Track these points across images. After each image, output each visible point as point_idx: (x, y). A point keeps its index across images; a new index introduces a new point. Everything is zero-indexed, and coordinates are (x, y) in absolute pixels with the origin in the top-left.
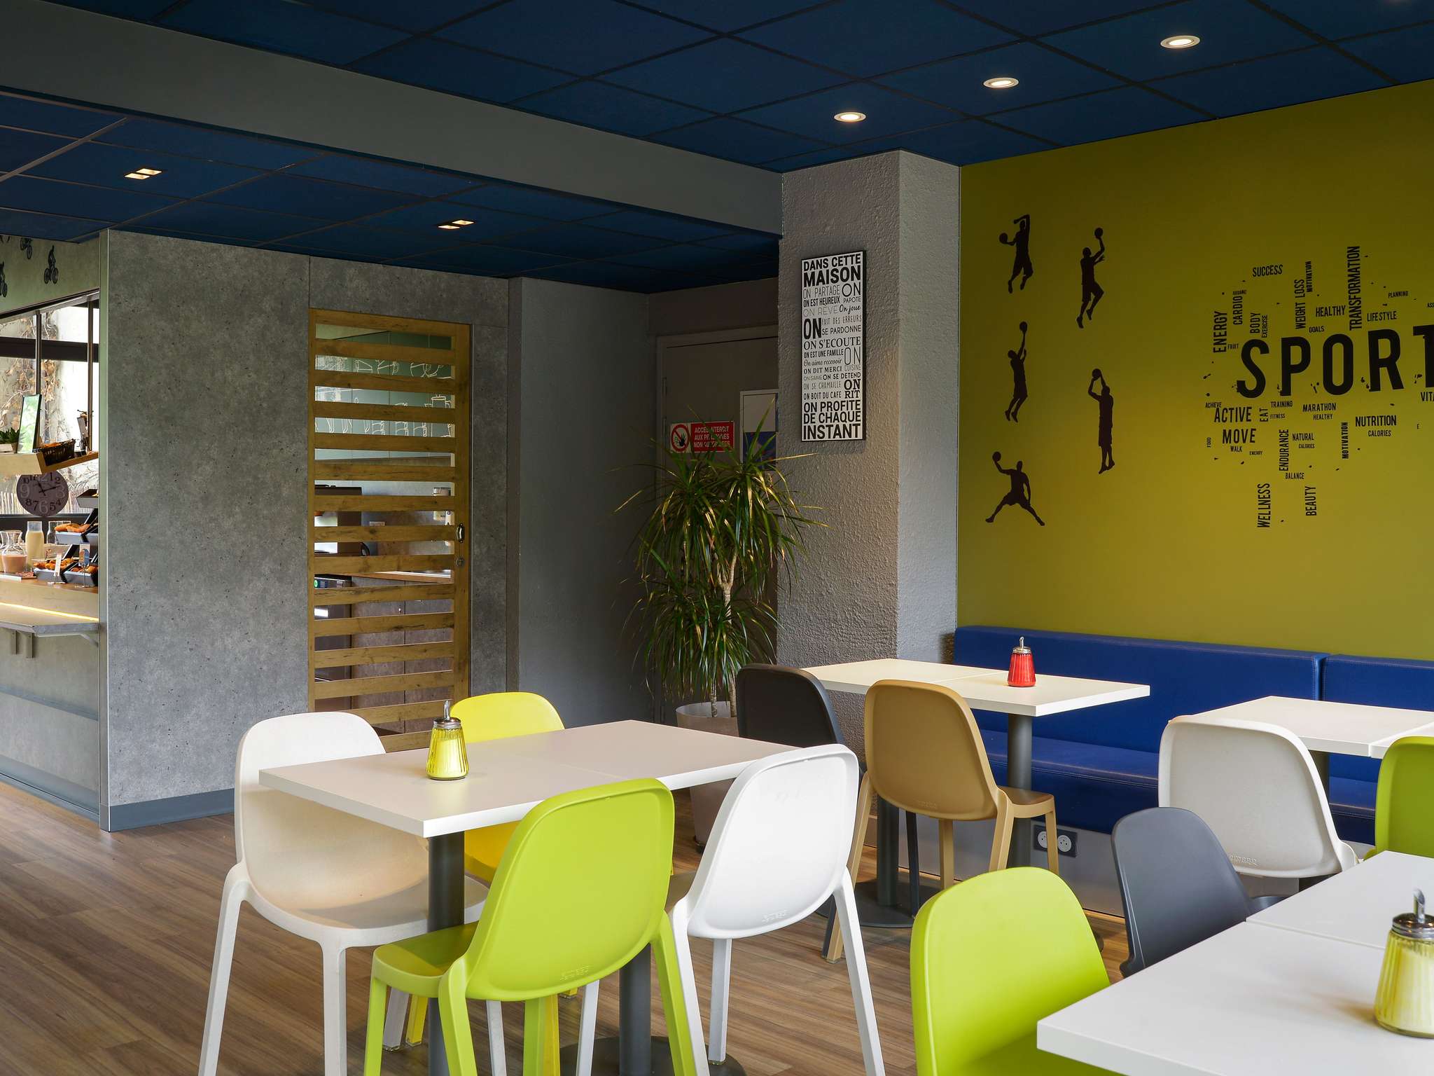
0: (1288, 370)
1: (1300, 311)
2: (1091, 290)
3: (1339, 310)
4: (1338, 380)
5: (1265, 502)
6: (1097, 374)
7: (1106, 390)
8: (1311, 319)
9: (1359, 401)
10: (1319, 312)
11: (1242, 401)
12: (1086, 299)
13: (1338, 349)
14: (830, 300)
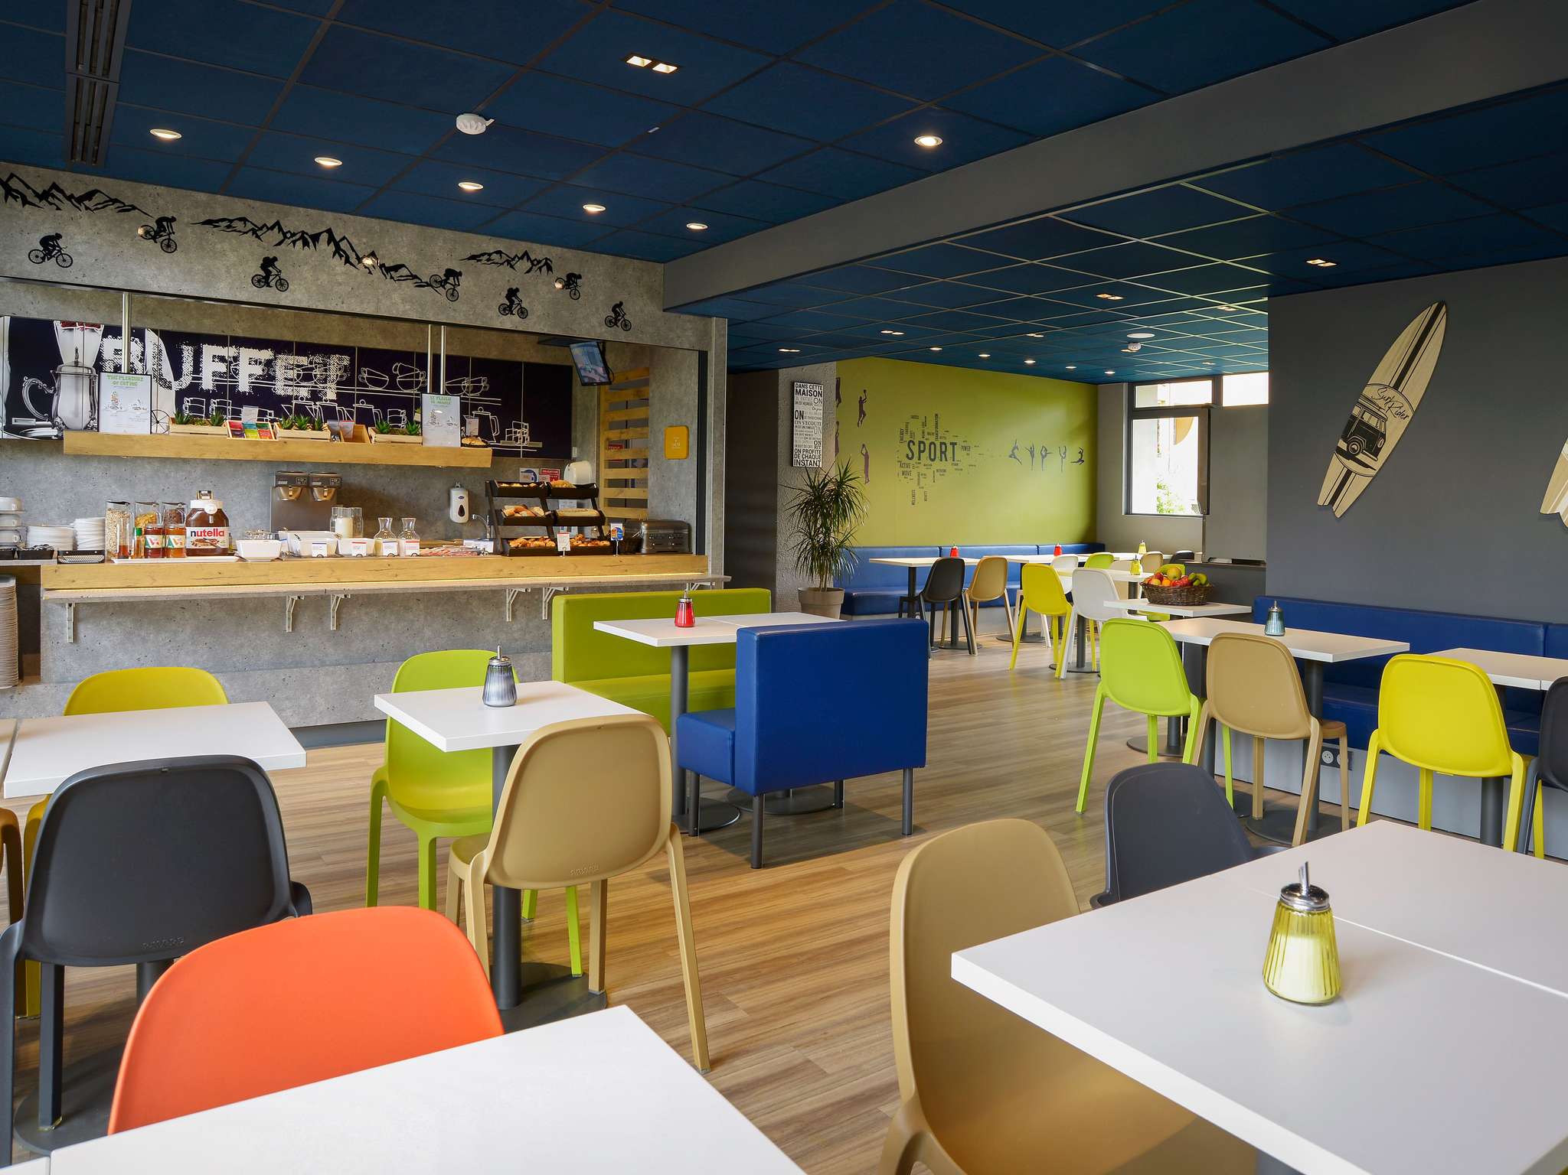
0: (920, 452)
1: (923, 433)
2: (862, 413)
3: (933, 434)
4: (932, 457)
5: (914, 496)
6: (864, 446)
7: (867, 452)
8: (926, 436)
9: (937, 464)
10: (928, 434)
11: (909, 461)
12: (860, 416)
13: (932, 446)
14: (808, 404)
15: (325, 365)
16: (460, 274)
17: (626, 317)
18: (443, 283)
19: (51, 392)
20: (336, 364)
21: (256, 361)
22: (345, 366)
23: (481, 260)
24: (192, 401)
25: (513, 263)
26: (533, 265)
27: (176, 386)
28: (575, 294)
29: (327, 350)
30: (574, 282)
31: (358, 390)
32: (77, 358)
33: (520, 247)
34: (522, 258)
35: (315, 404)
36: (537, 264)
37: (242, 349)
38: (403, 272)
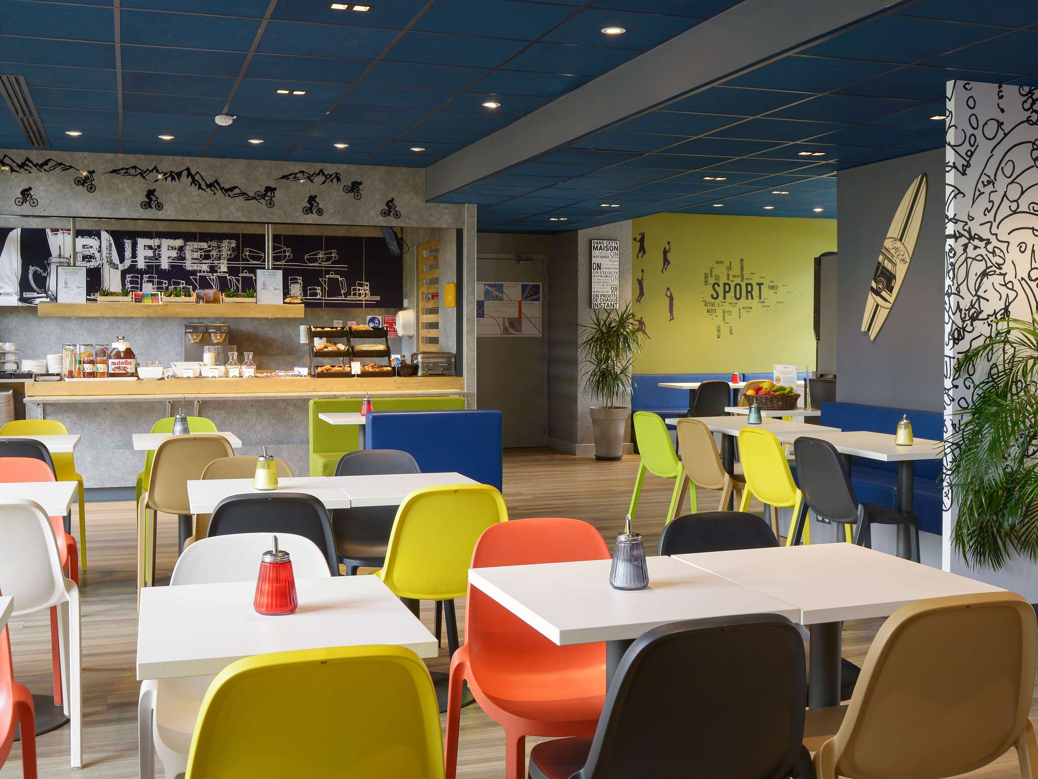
0: (725, 292)
1: (728, 275)
2: (666, 261)
3: (738, 276)
4: (738, 296)
5: (719, 331)
6: (668, 289)
7: (671, 294)
8: (731, 278)
9: (743, 302)
10: (733, 276)
11: (713, 301)
12: (664, 264)
13: (738, 287)
14: (605, 257)
15: (219, 248)
16: (275, 189)
17: (396, 209)
18: (263, 196)
19: (45, 275)
20: (227, 246)
21: (172, 248)
22: (233, 247)
23: (289, 179)
24: (132, 277)
25: (312, 178)
26: (326, 178)
27: (121, 267)
28: (358, 196)
29: (220, 237)
30: (357, 187)
31: (242, 264)
32: (60, 252)
33: (318, 167)
34: (318, 174)
35: (213, 275)
36: (330, 177)
37: (164, 241)
38: (237, 191)
